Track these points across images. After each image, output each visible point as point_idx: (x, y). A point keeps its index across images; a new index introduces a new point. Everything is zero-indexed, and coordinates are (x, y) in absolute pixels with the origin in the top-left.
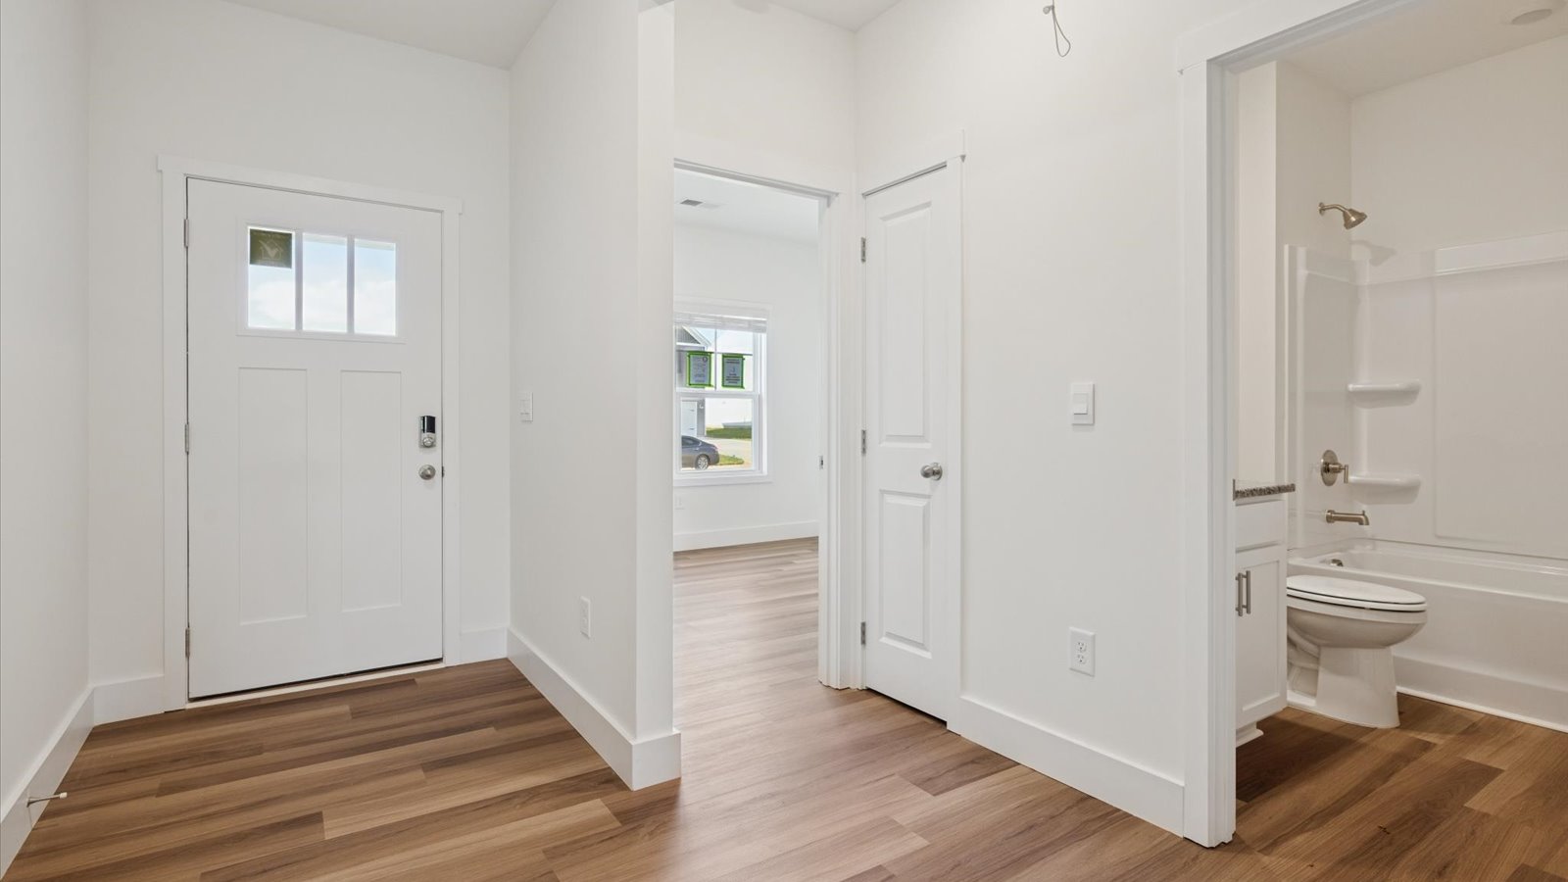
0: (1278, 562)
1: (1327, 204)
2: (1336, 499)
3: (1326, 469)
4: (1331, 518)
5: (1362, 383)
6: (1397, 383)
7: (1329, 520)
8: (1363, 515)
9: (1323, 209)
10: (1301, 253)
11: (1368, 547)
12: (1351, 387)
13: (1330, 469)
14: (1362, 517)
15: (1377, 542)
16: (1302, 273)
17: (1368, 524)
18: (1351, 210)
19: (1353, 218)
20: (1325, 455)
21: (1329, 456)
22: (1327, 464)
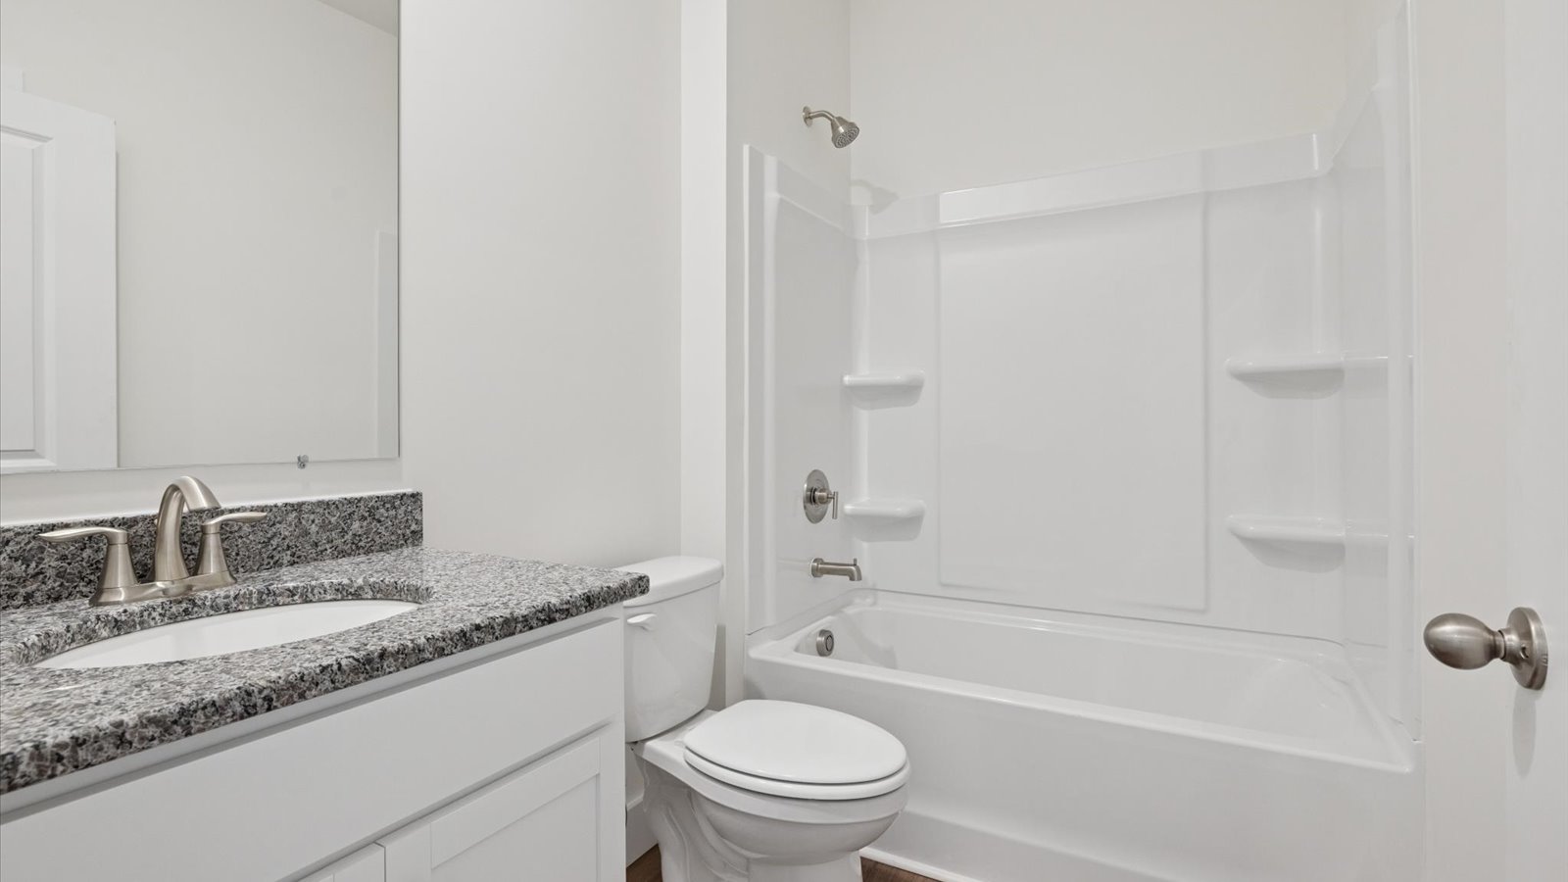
0: (598, 776)
1: (814, 109)
2: (826, 540)
3: (811, 499)
4: (820, 570)
5: (864, 372)
6: (898, 377)
7: (816, 572)
8: (855, 565)
9: (809, 117)
10: (770, 164)
11: (869, 601)
12: (847, 379)
13: (816, 499)
14: (853, 568)
15: (880, 594)
16: (772, 196)
17: (860, 579)
18: (840, 119)
19: (845, 134)
20: (810, 476)
21: (816, 476)
22: (813, 491)
